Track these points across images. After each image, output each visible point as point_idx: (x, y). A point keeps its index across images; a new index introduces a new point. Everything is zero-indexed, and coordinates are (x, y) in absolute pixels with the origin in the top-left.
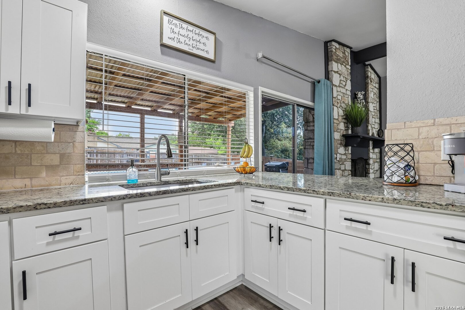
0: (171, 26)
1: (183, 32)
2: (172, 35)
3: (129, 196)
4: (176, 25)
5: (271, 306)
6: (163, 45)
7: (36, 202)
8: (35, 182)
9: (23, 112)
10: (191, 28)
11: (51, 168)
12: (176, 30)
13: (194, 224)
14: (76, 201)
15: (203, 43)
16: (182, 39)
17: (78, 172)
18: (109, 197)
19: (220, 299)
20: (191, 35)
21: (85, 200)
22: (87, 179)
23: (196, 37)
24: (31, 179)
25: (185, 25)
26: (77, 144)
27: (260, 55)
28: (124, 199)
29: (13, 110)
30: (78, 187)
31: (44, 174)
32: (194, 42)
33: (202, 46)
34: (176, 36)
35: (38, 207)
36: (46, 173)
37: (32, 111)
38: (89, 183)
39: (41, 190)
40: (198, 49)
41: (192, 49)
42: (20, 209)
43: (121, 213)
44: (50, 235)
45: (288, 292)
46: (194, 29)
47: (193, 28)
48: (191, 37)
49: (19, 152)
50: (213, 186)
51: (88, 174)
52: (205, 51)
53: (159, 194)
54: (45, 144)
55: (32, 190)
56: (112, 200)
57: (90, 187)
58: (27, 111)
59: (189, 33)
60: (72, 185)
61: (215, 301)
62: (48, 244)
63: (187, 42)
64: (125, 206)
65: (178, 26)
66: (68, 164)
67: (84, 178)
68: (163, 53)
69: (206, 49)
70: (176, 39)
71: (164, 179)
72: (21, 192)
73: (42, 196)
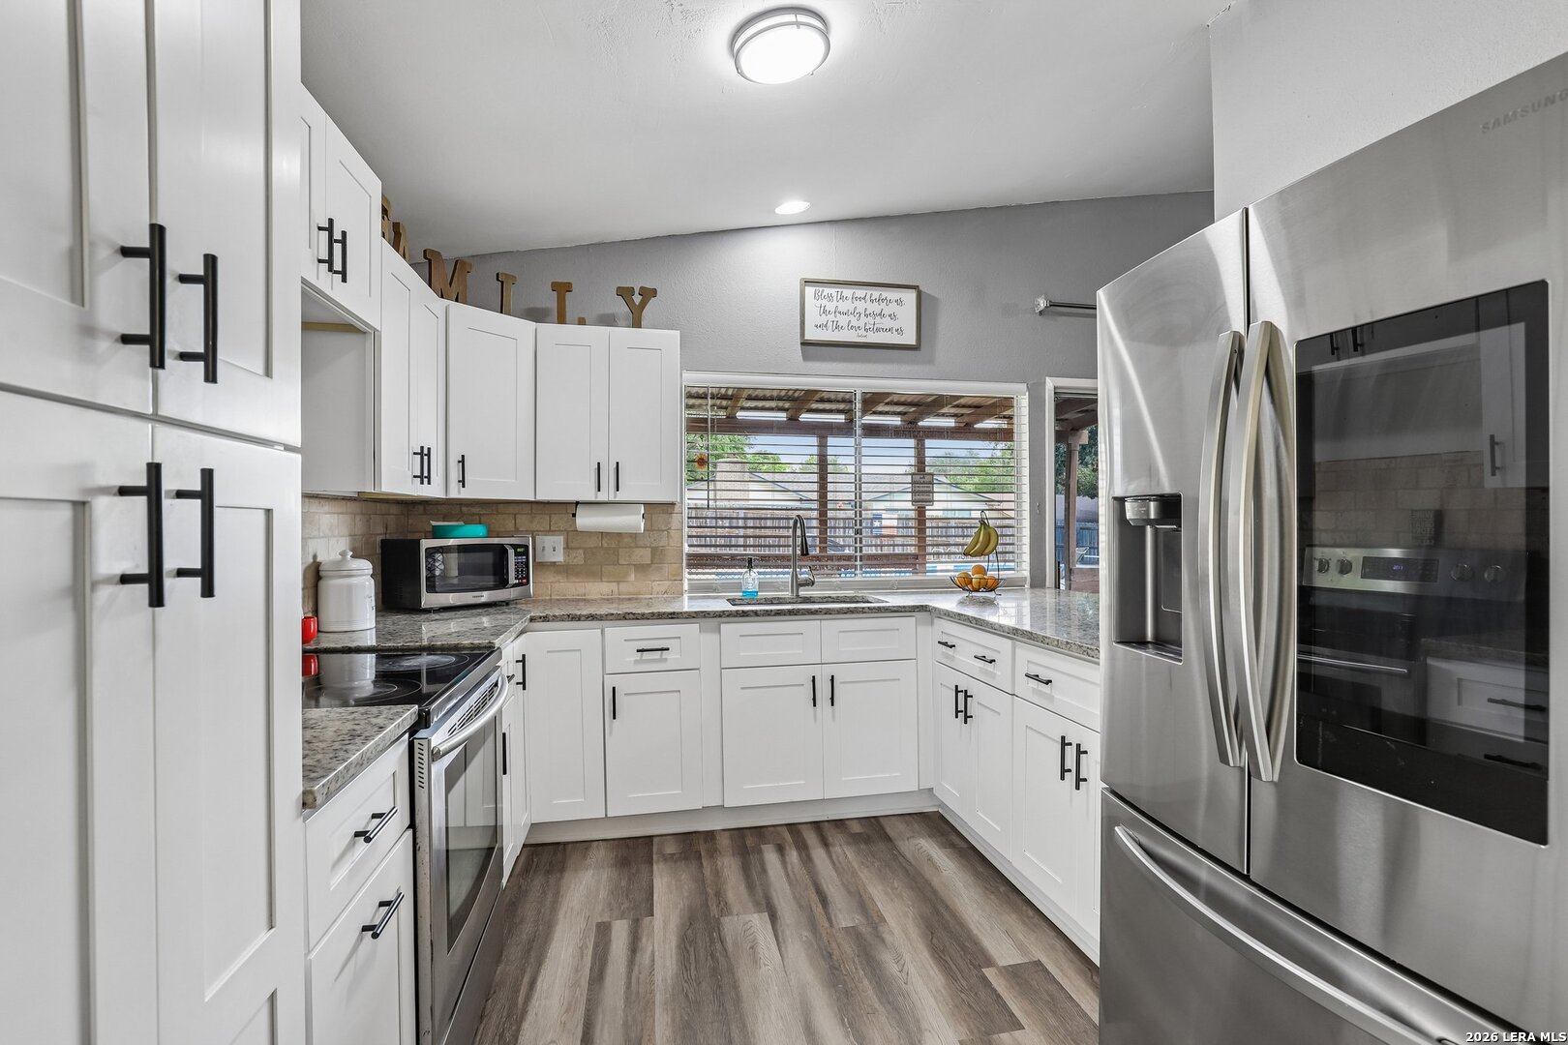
0: (818, 303)
1: (843, 306)
2: (823, 319)
3: (727, 613)
4: (830, 297)
5: (965, 846)
6: (805, 344)
7: (625, 611)
8: (624, 587)
9: (612, 499)
10: (860, 292)
11: (642, 568)
12: (831, 307)
13: (828, 670)
14: (664, 613)
15: (890, 316)
16: (843, 320)
17: (674, 575)
18: (702, 612)
19: (881, 819)
20: (861, 306)
21: (674, 613)
22: (686, 587)
23: (875, 308)
24: (618, 582)
25: (848, 292)
26: (672, 532)
27: (1042, 304)
28: (720, 616)
29: (602, 497)
30: (674, 598)
31: (632, 577)
32: (870, 320)
33: (887, 323)
34: (831, 317)
35: (627, 617)
36: (635, 576)
37: (621, 496)
38: (689, 593)
39: (629, 599)
40: (878, 330)
41: (865, 333)
42: (611, 617)
43: (717, 636)
44: (638, 651)
45: (979, 813)
46: (869, 293)
47: (865, 292)
48: (862, 311)
49: (605, 545)
50: (867, 610)
51: (688, 577)
52: (894, 331)
53: (769, 615)
54: (634, 536)
55: (619, 599)
56: (705, 617)
57: (690, 598)
58: (615, 497)
59: (857, 303)
60: (665, 595)
61: (872, 820)
62: (636, 662)
63: (854, 323)
64: (722, 626)
65: (835, 298)
66: (660, 563)
67: (682, 585)
68: (806, 357)
69: (895, 325)
70: (830, 324)
71: (804, 592)
72: (608, 600)
73: (629, 605)
